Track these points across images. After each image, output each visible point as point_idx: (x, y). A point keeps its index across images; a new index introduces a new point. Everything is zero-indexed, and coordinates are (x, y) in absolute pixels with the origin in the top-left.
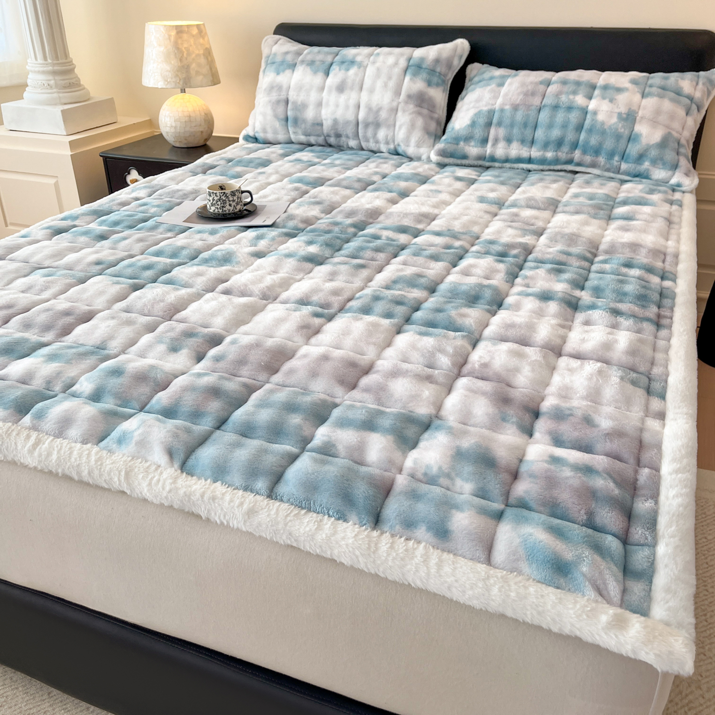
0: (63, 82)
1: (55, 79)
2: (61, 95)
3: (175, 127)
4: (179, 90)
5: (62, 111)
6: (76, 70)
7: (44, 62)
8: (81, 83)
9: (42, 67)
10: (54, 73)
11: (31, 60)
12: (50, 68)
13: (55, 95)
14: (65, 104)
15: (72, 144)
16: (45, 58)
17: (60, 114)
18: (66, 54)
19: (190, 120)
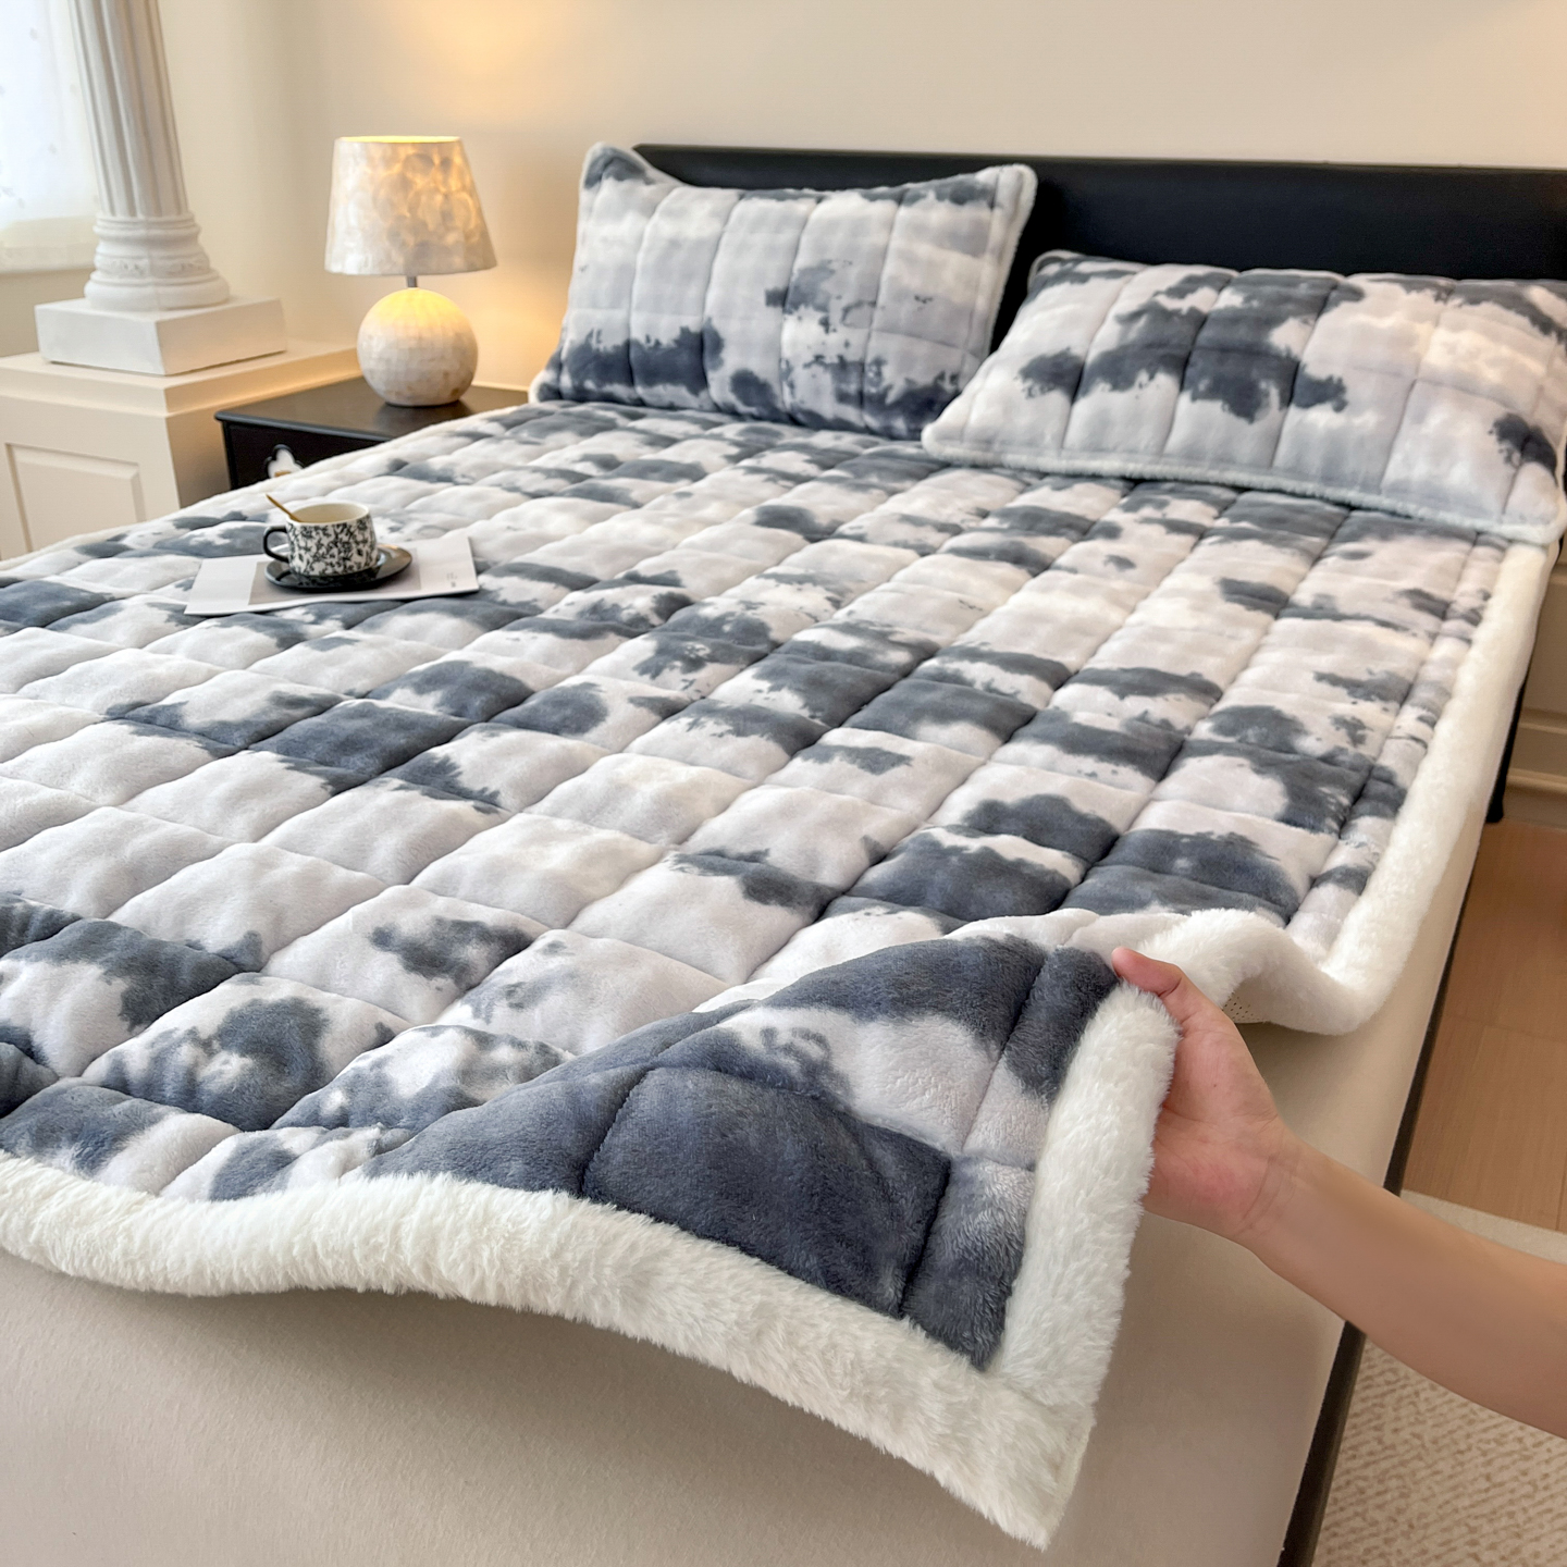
0: (169, 263)
1: (150, 257)
2: (161, 290)
3: (388, 361)
4: (404, 280)
5: (159, 325)
6: (201, 238)
7: (128, 219)
8: (213, 265)
9: (122, 229)
10: (150, 242)
11: (102, 214)
12: (141, 232)
13: (149, 290)
14: (171, 309)
15: (172, 396)
16: (132, 211)
17: (153, 330)
18: (179, 203)
19: (420, 347)
